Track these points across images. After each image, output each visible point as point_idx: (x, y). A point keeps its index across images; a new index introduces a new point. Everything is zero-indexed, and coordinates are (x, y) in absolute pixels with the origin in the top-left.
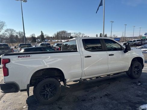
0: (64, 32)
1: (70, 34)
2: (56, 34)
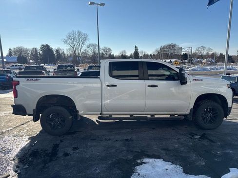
0: (172, 46)
1: (181, 49)
2: (159, 49)
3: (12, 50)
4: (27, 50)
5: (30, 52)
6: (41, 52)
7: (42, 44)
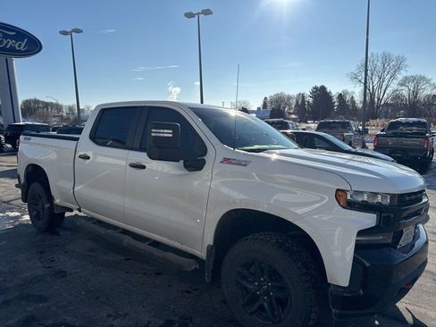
3: (268, 99)
4: (289, 98)
5: (293, 102)
6: (311, 100)
7: (314, 86)
